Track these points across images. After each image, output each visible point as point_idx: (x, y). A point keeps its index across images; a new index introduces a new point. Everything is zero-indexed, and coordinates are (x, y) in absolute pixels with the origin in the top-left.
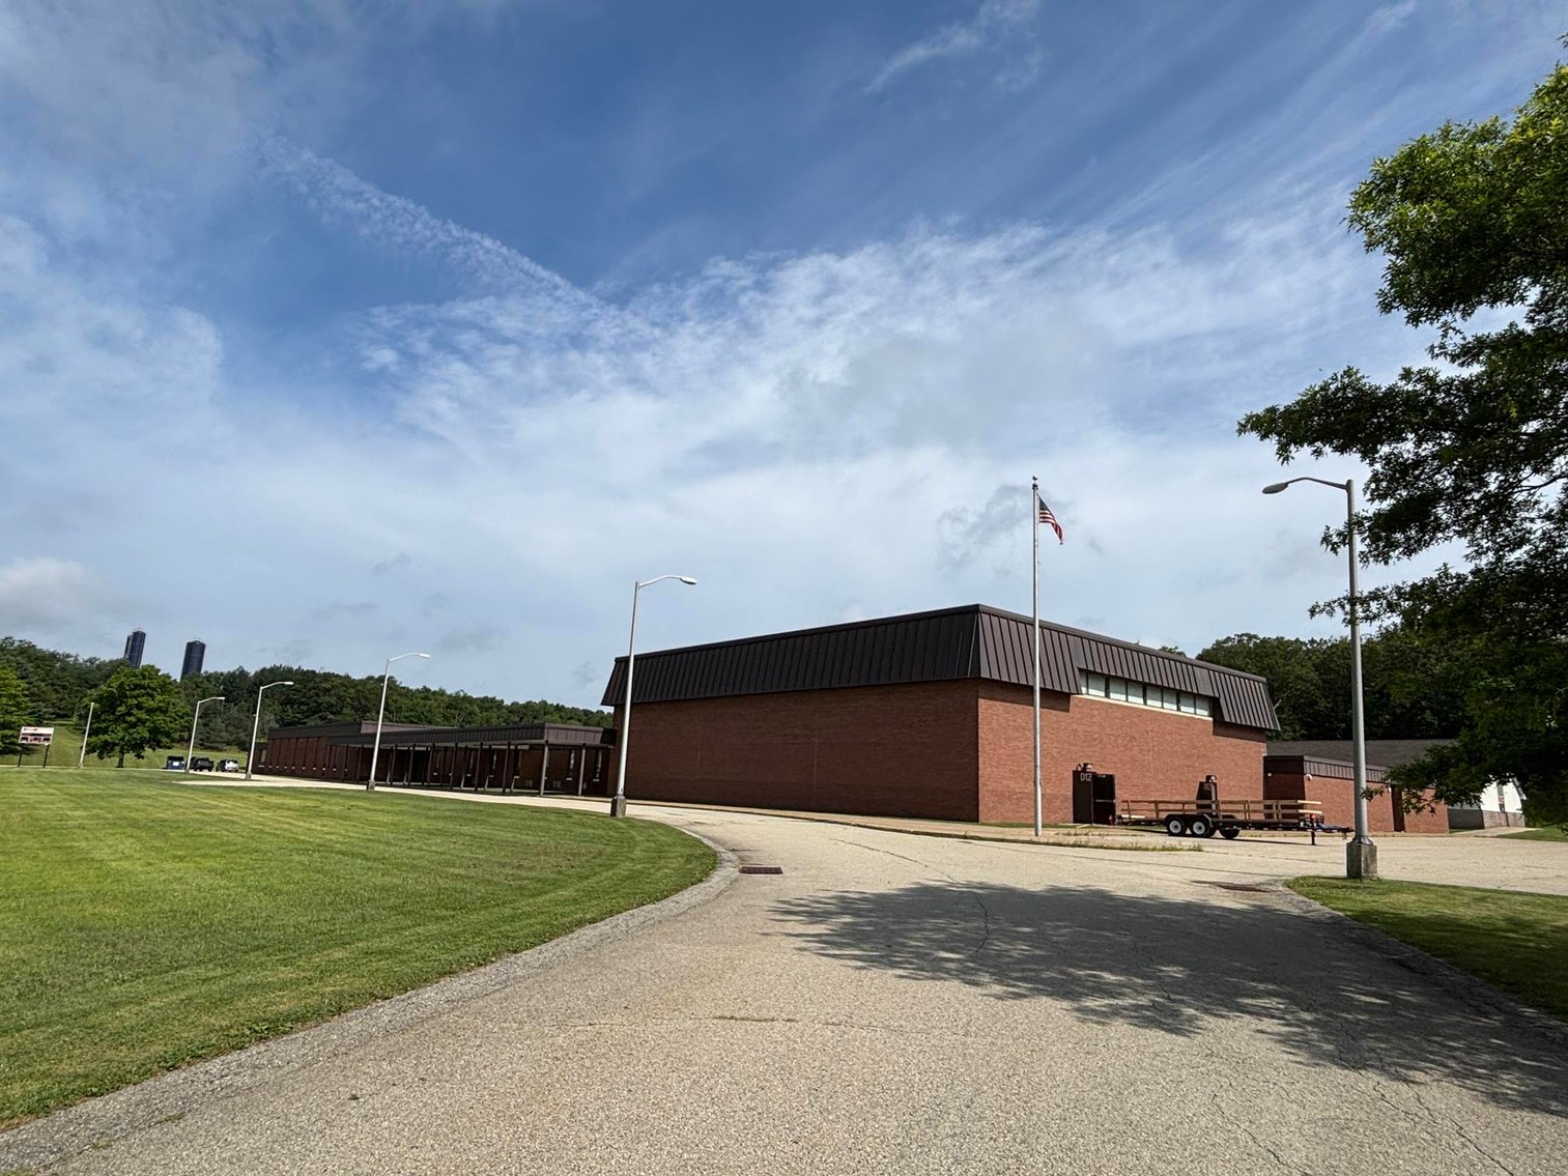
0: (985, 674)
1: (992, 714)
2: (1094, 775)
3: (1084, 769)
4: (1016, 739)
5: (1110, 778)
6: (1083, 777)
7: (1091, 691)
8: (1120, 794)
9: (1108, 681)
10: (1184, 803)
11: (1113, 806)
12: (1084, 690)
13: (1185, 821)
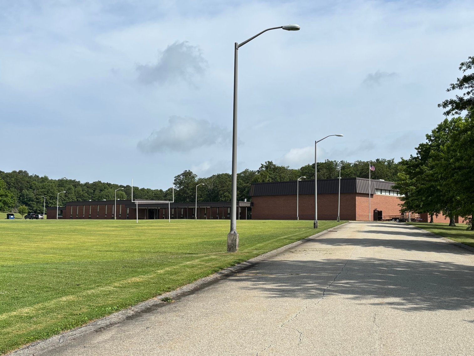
0: (357, 192)
1: (358, 199)
2: (378, 211)
3: (376, 210)
4: (362, 204)
5: (381, 212)
6: (376, 211)
7: (378, 193)
8: (383, 214)
9: (381, 190)
10: (396, 216)
11: (382, 217)
12: (376, 193)
13: (395, 219)
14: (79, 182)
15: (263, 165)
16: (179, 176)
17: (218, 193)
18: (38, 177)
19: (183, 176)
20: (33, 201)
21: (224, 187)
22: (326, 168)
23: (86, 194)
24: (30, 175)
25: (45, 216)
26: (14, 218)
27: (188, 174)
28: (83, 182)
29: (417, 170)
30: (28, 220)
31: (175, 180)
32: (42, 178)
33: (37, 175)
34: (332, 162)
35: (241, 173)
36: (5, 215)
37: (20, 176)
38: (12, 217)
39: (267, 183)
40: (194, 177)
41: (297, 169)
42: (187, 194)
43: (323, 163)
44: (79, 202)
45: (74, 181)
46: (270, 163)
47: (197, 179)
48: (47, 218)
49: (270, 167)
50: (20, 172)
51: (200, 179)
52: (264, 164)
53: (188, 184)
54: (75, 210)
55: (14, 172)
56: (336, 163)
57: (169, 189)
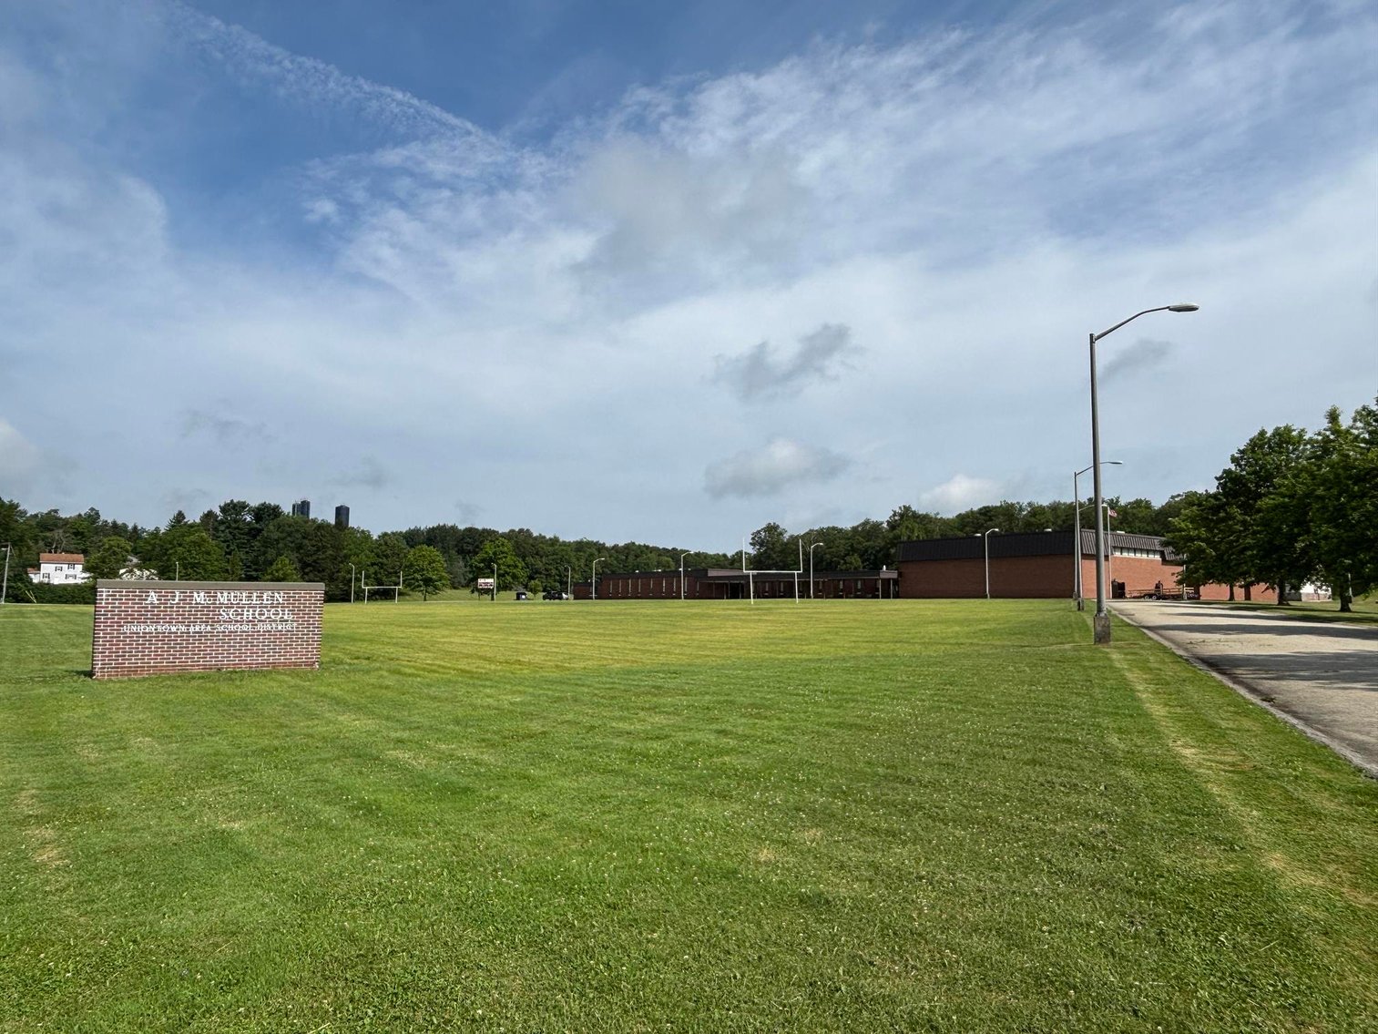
2: (1119, 583)
3: (1116, 582)
4: (1091, 572)
5: (1123, 583)
7: (1119, 554)
8: (1128, 588)
9: (1122, 549)
12: (1116, 553)
13: (1150, 596)
14: (604, 544)
15: (895, 512)
16: (759, 532)
17: (822, 557)
18: (544, 537)
19: (765, 531)
20: (540, 573)
21: (831, 548)
22: (1004, 515)
23: (615, 562)
24: (535, 535)
25: (571, 596)
26: (527, 598)
27: (772, 529)
28: (609, 544)
29: (1222, 515)
30: (547, 601)
31: (753, 539)
32: (551, 539)
33: (543, 534)
34: (1013, 505)
35: (858, 526)
36: (513, 594)
37: (521, 537)
38: (524, 597)
39: (916, 541)
40: (781, 534)
41: (951, 517)
42: (773, 559)
43: (996, 507)
44: (607, 574)
45: (597, 543)
46: (907, 509)
47: (786, 536)
48: (575, 599)
49: (906, 516)
50: (521, 531)
51: (791, 536)
52: (898, 510)
53: (773, 544)
54: (616, 586)
55: (512, 531)
56: (1021, 507)
57: (737, 554)
